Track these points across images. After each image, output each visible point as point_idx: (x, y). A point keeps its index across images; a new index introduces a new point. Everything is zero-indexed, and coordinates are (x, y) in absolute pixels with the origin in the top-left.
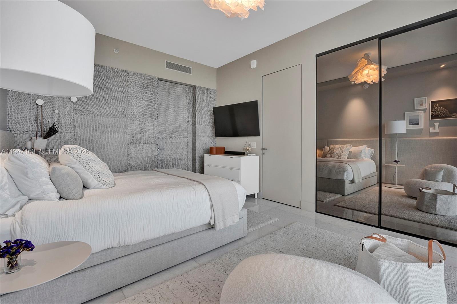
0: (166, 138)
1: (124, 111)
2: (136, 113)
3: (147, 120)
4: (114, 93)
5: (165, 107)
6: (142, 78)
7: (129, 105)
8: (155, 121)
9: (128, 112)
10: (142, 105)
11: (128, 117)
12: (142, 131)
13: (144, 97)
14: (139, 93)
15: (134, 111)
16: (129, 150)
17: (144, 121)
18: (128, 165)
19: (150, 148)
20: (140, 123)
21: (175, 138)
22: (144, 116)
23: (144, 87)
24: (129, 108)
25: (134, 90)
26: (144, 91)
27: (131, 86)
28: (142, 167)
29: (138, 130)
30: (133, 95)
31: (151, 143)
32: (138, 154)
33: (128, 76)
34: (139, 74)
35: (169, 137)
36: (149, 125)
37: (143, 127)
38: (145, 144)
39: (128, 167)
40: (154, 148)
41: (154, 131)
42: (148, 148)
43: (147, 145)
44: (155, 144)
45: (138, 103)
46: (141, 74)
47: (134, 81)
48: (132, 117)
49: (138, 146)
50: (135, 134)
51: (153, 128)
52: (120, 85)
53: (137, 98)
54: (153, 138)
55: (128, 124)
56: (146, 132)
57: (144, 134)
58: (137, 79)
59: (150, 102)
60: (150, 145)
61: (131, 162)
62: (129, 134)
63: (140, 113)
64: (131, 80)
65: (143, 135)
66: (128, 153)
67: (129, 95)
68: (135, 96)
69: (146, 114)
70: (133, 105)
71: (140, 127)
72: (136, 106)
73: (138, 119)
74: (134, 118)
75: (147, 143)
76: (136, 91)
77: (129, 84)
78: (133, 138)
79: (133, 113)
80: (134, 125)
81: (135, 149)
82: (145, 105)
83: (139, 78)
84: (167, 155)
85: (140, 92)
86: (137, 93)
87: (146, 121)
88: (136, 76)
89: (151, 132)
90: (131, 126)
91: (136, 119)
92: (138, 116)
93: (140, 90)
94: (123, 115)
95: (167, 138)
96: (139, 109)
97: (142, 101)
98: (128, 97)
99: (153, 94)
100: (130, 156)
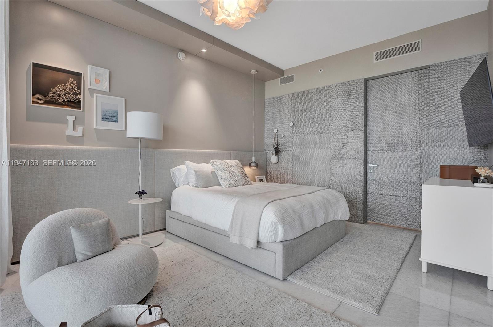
0: (382, 151)
1: (327, 126)
2: (339, 126)
3: (350, 132)
4: (318, 112)
5: (380, 111)
6: (344, 86)
7: (332, 120)
8: (360, 133)
9: (331, 126)
10: (344, 116)
11: (331, 132)
12: (344, 145)
13: (347, 107)
14: (341, 105)
15: (336, 125)
16: (331, 165)
17: (347, 133)
18: (331, 180)
19: (353, 164)
20: (342, 137)
21: (396, 151)
22: (347, 128)
23: (347, 96)
24: (332, 122)
25: (336, 102)
26: (346, 100)
27: (333, 99)
28: (345, 185)
29: (341, 144)
30: (335, 109)
31: (355, 159)
32: (341, 171)
33: (331, 90)
34: (342, 83)
35: (387, 150)
36: (352, 137)
37: (345, 141)
38: (348, 160)
39: (331, 183)
40: (359, 165)
41: (358, 144)
42: (351, 164)
43: (350, 160)
44: (360, 159)
45: (340, 116)
46: (344, 83)
47: (336, 93)
48: (335, 131)
49: (341, 162)
50: (337, 149)
51: (357, 140)
52: (323, 102)
53: (339, 110)
54: (357, 152)
55: (331, 139)
56: (349, 146)
57: (347, 148)
58: (339, 91)
59: (354, 111)
60: (354, 161)
61: (333, 178)
62: (331, 149)
63: (343, 126)
64: (333, 93)
65: (345, 149)
66: (331, 168)
67: (332, 110)
68: (337, 108)
69: (349, 125)
70: (336, 118)
71: (343, 141)
72: (338, 119)
73: (340, 133)
74: (336, 133)
75: (350, 159)
76: (338, 103)
77: (331, 98)
78: (335, 154)
79: (335, 127)
80: (336, 139)
81: (337, 165)
82: (347, 115)
83: (341, 88)
84: (384, 174)
85: (342, 103)
86: (339, 104)
87: (350, 134)
88: (338, 87)
89: (355, 145)
90: (333, 141)
91: (339, 133)
92: (340, 129)
93: (343, 101)
94: (326, 131)
95: (384, 151)
96: (341, 121)
97: (344, 113)
98: (331, 112)
99: (357, 101)
100: (333, 171)
